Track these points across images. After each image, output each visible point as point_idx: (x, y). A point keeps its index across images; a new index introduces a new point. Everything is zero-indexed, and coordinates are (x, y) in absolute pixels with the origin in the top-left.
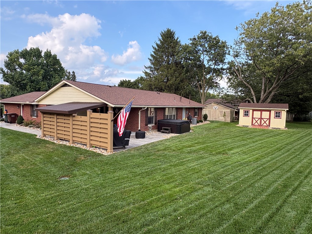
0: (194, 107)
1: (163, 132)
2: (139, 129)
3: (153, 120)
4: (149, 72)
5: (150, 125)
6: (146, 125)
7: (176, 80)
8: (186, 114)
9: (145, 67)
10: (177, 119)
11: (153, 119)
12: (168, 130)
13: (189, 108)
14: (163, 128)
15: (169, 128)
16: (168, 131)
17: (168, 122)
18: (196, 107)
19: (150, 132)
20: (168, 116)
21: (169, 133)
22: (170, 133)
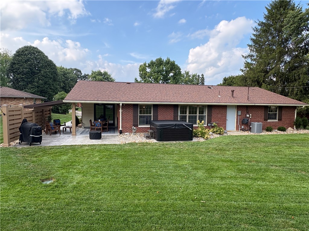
0: (254, 104)
2: (121, 129)
8: (237, 115)
9: (243, 56)
11: (150, 119)
13: (247, 107)
18: (256, 104)
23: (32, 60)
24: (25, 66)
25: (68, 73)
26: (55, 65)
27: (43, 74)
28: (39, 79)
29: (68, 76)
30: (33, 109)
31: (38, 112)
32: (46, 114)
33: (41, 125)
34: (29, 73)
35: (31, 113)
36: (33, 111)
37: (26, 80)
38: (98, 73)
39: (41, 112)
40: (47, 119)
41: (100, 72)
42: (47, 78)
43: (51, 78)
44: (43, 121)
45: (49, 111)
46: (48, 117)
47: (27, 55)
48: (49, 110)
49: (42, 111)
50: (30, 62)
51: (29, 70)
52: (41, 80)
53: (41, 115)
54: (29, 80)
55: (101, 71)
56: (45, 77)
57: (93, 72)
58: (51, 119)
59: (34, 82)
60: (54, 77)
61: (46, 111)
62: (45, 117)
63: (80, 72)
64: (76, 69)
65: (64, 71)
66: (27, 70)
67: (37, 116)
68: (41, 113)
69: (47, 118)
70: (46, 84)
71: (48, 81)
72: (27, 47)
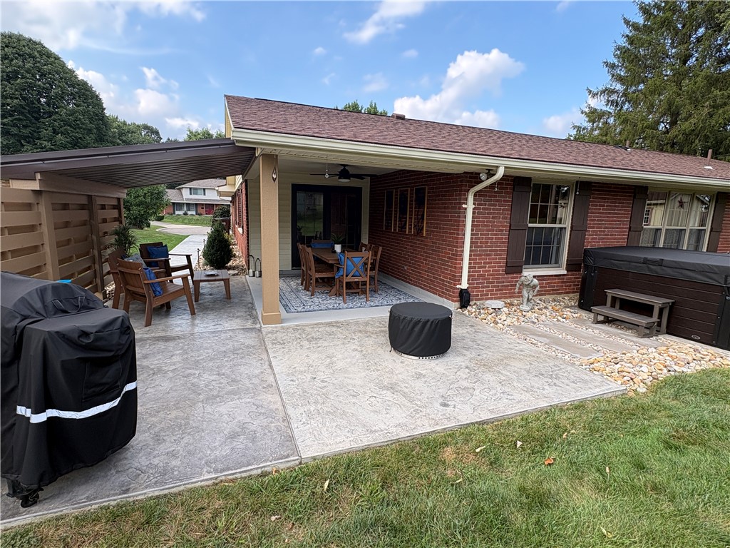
1: (608, 321)
2: (464, 285)
3: (558, 249)
4: (604, 108)
5: (529, 273)
6: (514, 269)
7: (711, 115)
9: (590, 91)
10: (712, 248)
11: (559, 243)
12: (646, 310)
14: (611, 293)
15: (657, 302)
16: (642, 320)
17: (654, 262)
19: (524, 307)
20: (658, 230)
21: (650, 331)
22: (659, 332)
23: (28, 75)
24: (7, 89)
25: (128, 132)
26: (97, 96)
27: (65, 117)
28: (55, 132)
29: (129, 139)
30: (35, 186)
31: (65, 207)
32: (105, 221)
33: (89, 268)
34: (23, 110)
35: (28, 206)
36: (37, 193)
37: (14, 130)
38: (203, 135)
39: (82, 207)
40: (113, 241)
41: (209, 135)
42: (78, 130)
43: (90, 131)
44: (96, 252)
45: (114, 207)
46: (116, 233)
47: (12, 60)
48: (115, 203)
49: (89, 205)
50: (24, 81)
51: (23, 103)
52: (62, 134)
53: (84, 224)
54: (25, 132)
55: (211, 132)
56: (71, 127)
57: (191, 132)
58: (130, 243)
59: (39, 139)
60: (98, 129)
61: (103, 207)
62: (101, 234)
63: (157, 133)
64: (146, 127)
65: (119, 126)
66: (15, 101)
67: (67, 225)
68: (84, 215)
69: (112, 239)
70: (75, 145)
71: (80, 138)
72: (10, 37)
